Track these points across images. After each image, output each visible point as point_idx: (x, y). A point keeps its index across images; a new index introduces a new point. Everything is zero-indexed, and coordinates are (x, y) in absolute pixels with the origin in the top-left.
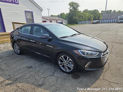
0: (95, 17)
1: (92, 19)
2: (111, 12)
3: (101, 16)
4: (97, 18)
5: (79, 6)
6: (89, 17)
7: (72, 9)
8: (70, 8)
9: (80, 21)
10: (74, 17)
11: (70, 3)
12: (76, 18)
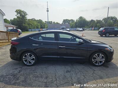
0: (41, 25)
1: (40, 27)
2: (52, 23)
3: (45, 25)
4: (43, 26)
5: (27, 14)
6: (37, 26)
7: (19, 16)
8: (18, 15)
9: (30, 28)
10: (24, 25)
11: (16, 10)
12: (26, 25)
